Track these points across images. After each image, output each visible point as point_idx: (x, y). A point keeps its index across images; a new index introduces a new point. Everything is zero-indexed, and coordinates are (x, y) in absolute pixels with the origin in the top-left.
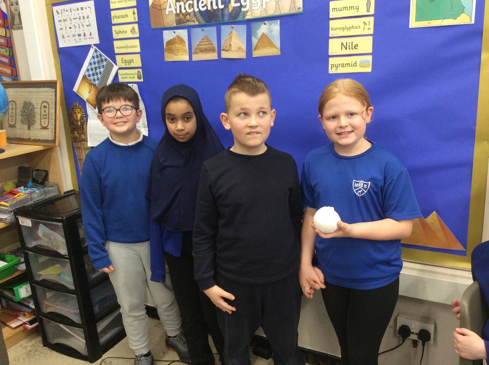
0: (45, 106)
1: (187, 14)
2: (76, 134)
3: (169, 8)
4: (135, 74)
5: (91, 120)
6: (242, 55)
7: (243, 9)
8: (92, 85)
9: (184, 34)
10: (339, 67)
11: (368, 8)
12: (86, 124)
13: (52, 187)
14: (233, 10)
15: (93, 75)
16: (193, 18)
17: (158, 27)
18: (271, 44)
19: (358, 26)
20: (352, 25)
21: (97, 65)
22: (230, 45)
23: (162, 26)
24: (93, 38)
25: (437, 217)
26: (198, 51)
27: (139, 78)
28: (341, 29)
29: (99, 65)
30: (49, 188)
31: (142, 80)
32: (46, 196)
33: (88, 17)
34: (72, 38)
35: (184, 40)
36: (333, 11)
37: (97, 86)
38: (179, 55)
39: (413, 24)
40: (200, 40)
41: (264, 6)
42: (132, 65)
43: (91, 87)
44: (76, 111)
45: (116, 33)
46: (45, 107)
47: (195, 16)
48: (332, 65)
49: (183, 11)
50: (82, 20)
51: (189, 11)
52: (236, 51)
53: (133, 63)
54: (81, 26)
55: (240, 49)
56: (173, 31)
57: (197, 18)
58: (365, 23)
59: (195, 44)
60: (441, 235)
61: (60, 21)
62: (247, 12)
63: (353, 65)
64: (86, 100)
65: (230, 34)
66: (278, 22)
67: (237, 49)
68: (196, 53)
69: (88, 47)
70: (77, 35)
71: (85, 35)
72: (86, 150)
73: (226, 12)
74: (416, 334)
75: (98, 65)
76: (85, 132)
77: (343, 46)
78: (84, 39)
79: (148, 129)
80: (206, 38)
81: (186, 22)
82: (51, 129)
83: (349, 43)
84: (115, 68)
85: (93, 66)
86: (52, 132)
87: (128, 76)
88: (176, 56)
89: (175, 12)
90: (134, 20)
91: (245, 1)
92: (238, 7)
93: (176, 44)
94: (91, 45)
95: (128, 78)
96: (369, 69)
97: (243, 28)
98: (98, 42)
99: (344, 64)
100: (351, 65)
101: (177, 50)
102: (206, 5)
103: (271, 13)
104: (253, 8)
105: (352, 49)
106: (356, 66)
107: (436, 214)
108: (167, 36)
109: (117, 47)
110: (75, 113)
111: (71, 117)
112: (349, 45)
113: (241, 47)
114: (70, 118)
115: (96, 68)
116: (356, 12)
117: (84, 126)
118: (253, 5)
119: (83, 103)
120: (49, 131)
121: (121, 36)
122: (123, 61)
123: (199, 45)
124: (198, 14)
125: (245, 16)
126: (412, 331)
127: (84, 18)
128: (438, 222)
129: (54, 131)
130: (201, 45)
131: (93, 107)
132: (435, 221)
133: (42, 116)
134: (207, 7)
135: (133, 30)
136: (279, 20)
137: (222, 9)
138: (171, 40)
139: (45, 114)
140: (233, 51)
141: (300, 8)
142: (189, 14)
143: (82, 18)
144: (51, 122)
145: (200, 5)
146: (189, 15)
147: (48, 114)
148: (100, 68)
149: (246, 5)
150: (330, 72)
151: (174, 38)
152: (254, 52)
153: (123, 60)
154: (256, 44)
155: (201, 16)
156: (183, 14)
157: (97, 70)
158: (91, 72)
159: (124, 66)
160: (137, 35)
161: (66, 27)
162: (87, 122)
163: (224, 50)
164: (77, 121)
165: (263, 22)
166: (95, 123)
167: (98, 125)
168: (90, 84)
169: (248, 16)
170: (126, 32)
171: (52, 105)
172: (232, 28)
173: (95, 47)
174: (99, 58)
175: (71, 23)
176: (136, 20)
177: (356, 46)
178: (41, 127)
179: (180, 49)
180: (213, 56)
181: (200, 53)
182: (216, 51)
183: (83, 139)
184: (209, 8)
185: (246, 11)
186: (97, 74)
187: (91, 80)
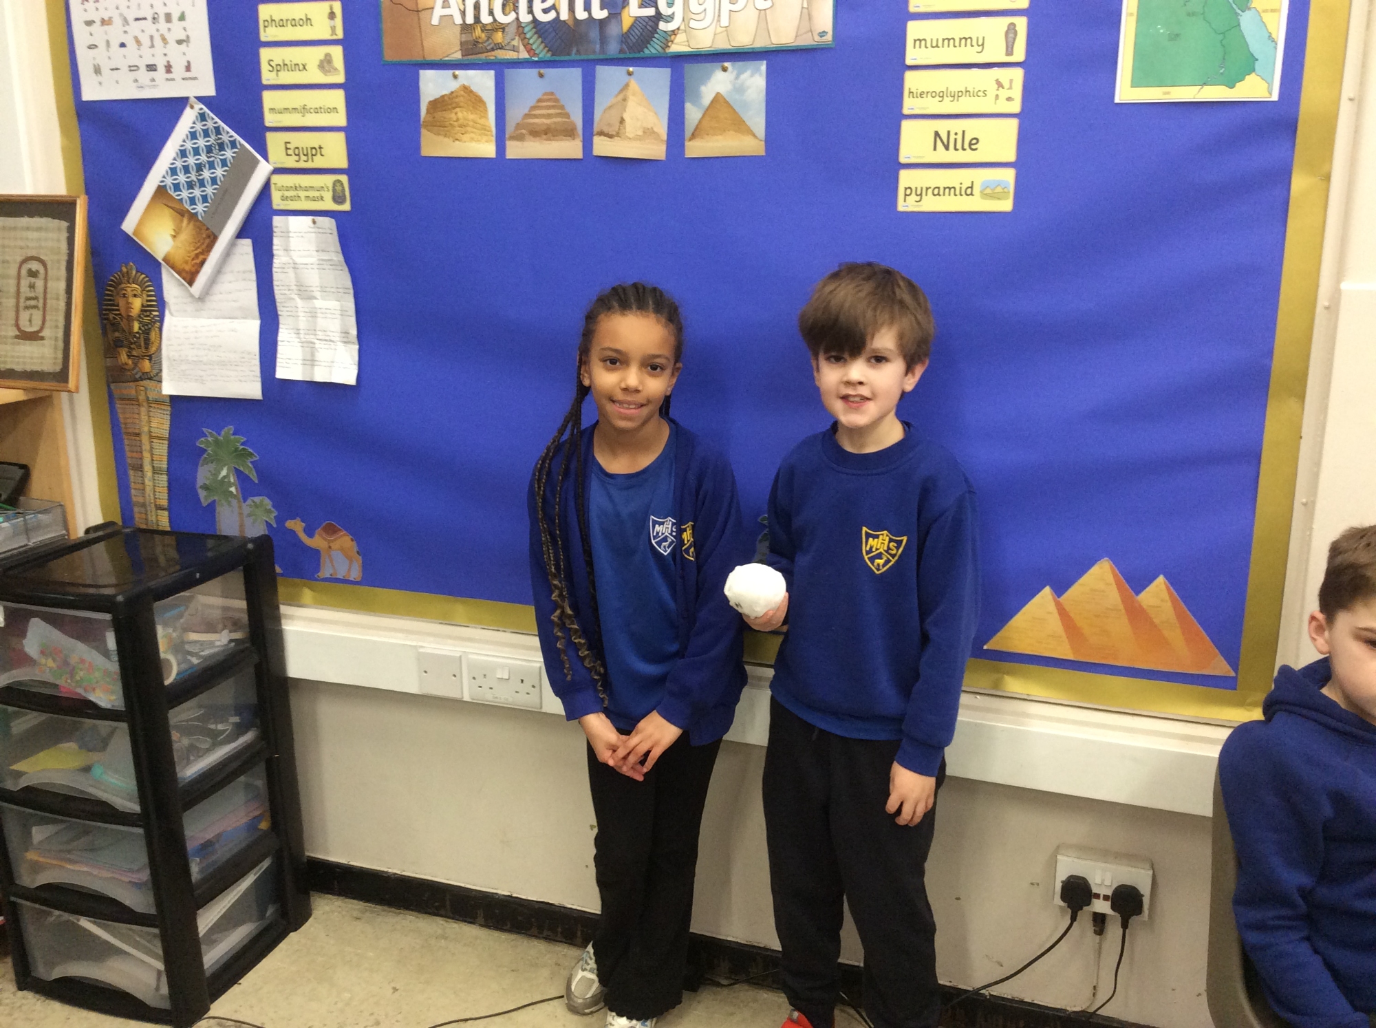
0: (34, 270)
1: (497, 27)
2: (123, 357)
3: (443, 7)
4: (326, 189)
5: (173, 318)
6: (657, 151)
7: (662, 26)
8: (183, 216)
9: (483, 82)
10: (926, 195)
11: (1010, 44)
12: (157, 329)
13: (45, 512)
14: (632, 27)
15: (190, 185)
16: (513, 39)
17: (405, 58)
18: (739, 125)
19: (980, 91)
20: (966, 88)
21: (203, 158)
22: (622, 121)
23: (418, 58)
24: (195, 78)
25: (1168, 589)
26: (524, 131)
27: (338, 199)
28: (933, 94)
29: (211, 159)
30: (40, 515)
31: (347, 207)
32: (29, 539)
33: (182, 18)
34: (125, 76)
35: (485, 99)
36: (914, 47)
37: (200, 218)
38: (465, 142)
39: (1126, 91)
40: (532, 102)
41: (724, 22)
42: (318, 163)
43: (182, 221)
44: (126, 290)
45: (271, 69)
46: (32, 274)
47: (519, 36)
48: (906, 189)
49: (486, 19)
50: (162, 25)
51: (502, 19)
52: (638, 138)
53: (322, 155)
54: (158, 41)
55: (649, 133)
56: (450, 73)
57: (526, 40)
58: (1000, 85)
59: (515, 114)
60: (1175, 635)
61: (89, 23)
62: (674, 33)
63: (963, 193)
64: (163, 260)
65: (621, 91)
66: (763, 66)
67: (640, 133)
68: (520, 138)
69: (176, 106)
70: (143, 68)
71: (169, 68)
72: (151, 405)
73: (613, 30)
74: (1106, 898)
75: (208, 157)
76: (153, 354)
77: (938, 139)
78: (167, 79)
79: (357, 347)
80: (551, 99)
81: (493, 50)
82: (50, 338)
83: (956, 134)
84: (263, 170)
85: (191, 161)
86: (56, 348)
87: (302, 194)
88: (457, 142)
89: (459, 21)
90: (332, 35)
91: (670, 4)
92: (649, 17)
93: (458, 109)
94: (187, 99)
95: (303, 198)
96: (1006, 205)
97: (661, 77)
98: (210, 91)
99: (939, 188)
100: (958, 192)
101: (460, 126)
102: (554, 7)
103: (744, 39)
104: (693, 24)
105: (964, 149)
106: (972, 194)
107: (1165, 583)
108: (431, 85)
109: (272, 110)
110: (124, 296)
111: (109, 307)
112: (956, 140)
113: (652, 128)
114: (106, 310)
115: (199, 168)
116: (978, 52)
117: (153, 335)
118: (694, 17)
119: (150, 266)
120: (43, 345)
121: (286, 78)
122: (288, 150)
123: (527, 116)
124: (531, 30)
125: (670, 44)
126: (1095, 890)
127: (168, 18)
128: (1169, 604)
129: (61, 344)
130: (536, 116)
131: (184, 279)
132: (1162, 601)
133: (22, 300)
134: (558, 13)
135: (326, 64)
136: (765, 62)
137: (602, 23)
138: (443, 96)
139: (32, 295)
140: (630, 139)
141: (823, 34)
142: (503, 28)
143: (162, 19)
144: (51, 320)
145: (538, 6)
146: (503, 32)
147: (41, 296)
148: (212, 166)
149: (673, 14)
150: (902, 206)
151: (452, 92)
152: (687, 144)
153: (288, 146)
154: (696, 122)
155: (539, 37)
156: (484, 28)
157: (202, 170)
158: (182, 178)
159: (291, 163)
160: (340, 78)
161: (108, 42)
162: (162, 321)
163: (601, 133)
164: (130, 319)
165: (719, 64)
166: (186, 327)
167: (196, 332)
168: (177, 212)
169: (676, 44)
170: (304, 68)
171: (59, 269)
172: (630, 74)
173: (199, 106)
174: (212, 139)
175: (125, 32)
176: (336, 35)
177: (974, 141)
178: (18, 334)
179: (471, 123)
180: (570, 149)
181: (531, 137)
182: (578, 135)
183: (147, 373)
184: (564, 16)
185: (673, 31)
186: (202, 183)
187: (181, 199)
